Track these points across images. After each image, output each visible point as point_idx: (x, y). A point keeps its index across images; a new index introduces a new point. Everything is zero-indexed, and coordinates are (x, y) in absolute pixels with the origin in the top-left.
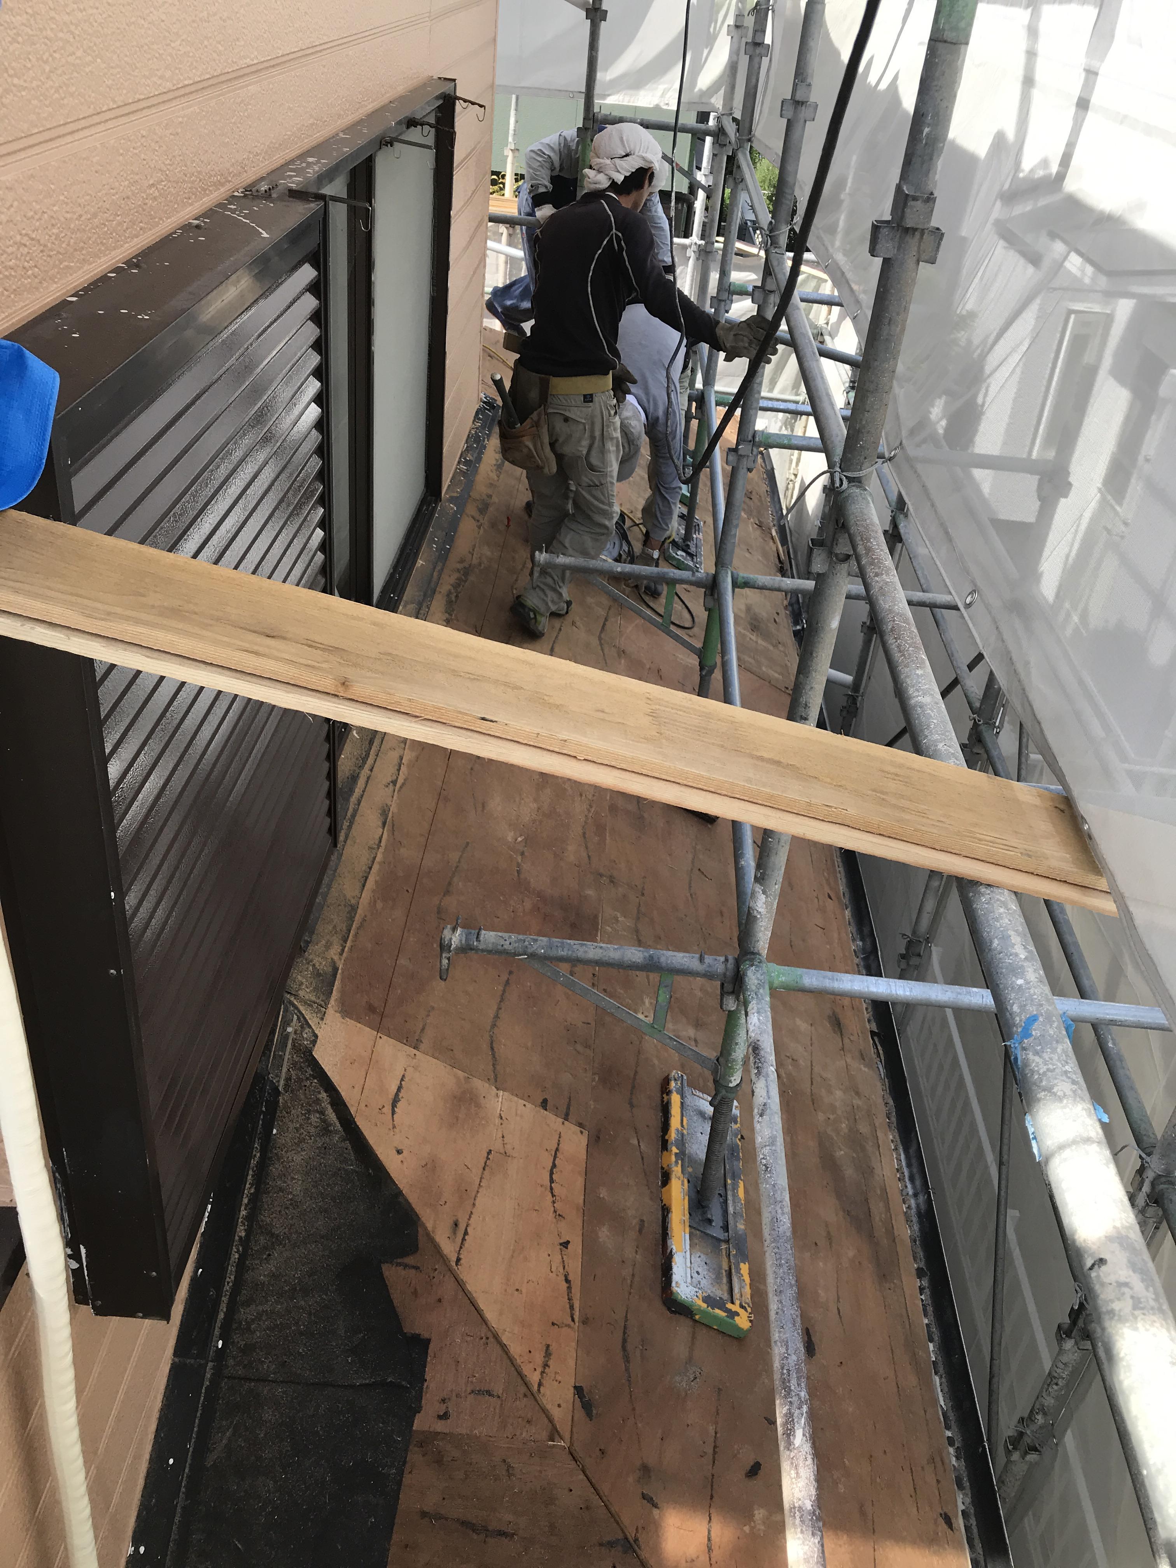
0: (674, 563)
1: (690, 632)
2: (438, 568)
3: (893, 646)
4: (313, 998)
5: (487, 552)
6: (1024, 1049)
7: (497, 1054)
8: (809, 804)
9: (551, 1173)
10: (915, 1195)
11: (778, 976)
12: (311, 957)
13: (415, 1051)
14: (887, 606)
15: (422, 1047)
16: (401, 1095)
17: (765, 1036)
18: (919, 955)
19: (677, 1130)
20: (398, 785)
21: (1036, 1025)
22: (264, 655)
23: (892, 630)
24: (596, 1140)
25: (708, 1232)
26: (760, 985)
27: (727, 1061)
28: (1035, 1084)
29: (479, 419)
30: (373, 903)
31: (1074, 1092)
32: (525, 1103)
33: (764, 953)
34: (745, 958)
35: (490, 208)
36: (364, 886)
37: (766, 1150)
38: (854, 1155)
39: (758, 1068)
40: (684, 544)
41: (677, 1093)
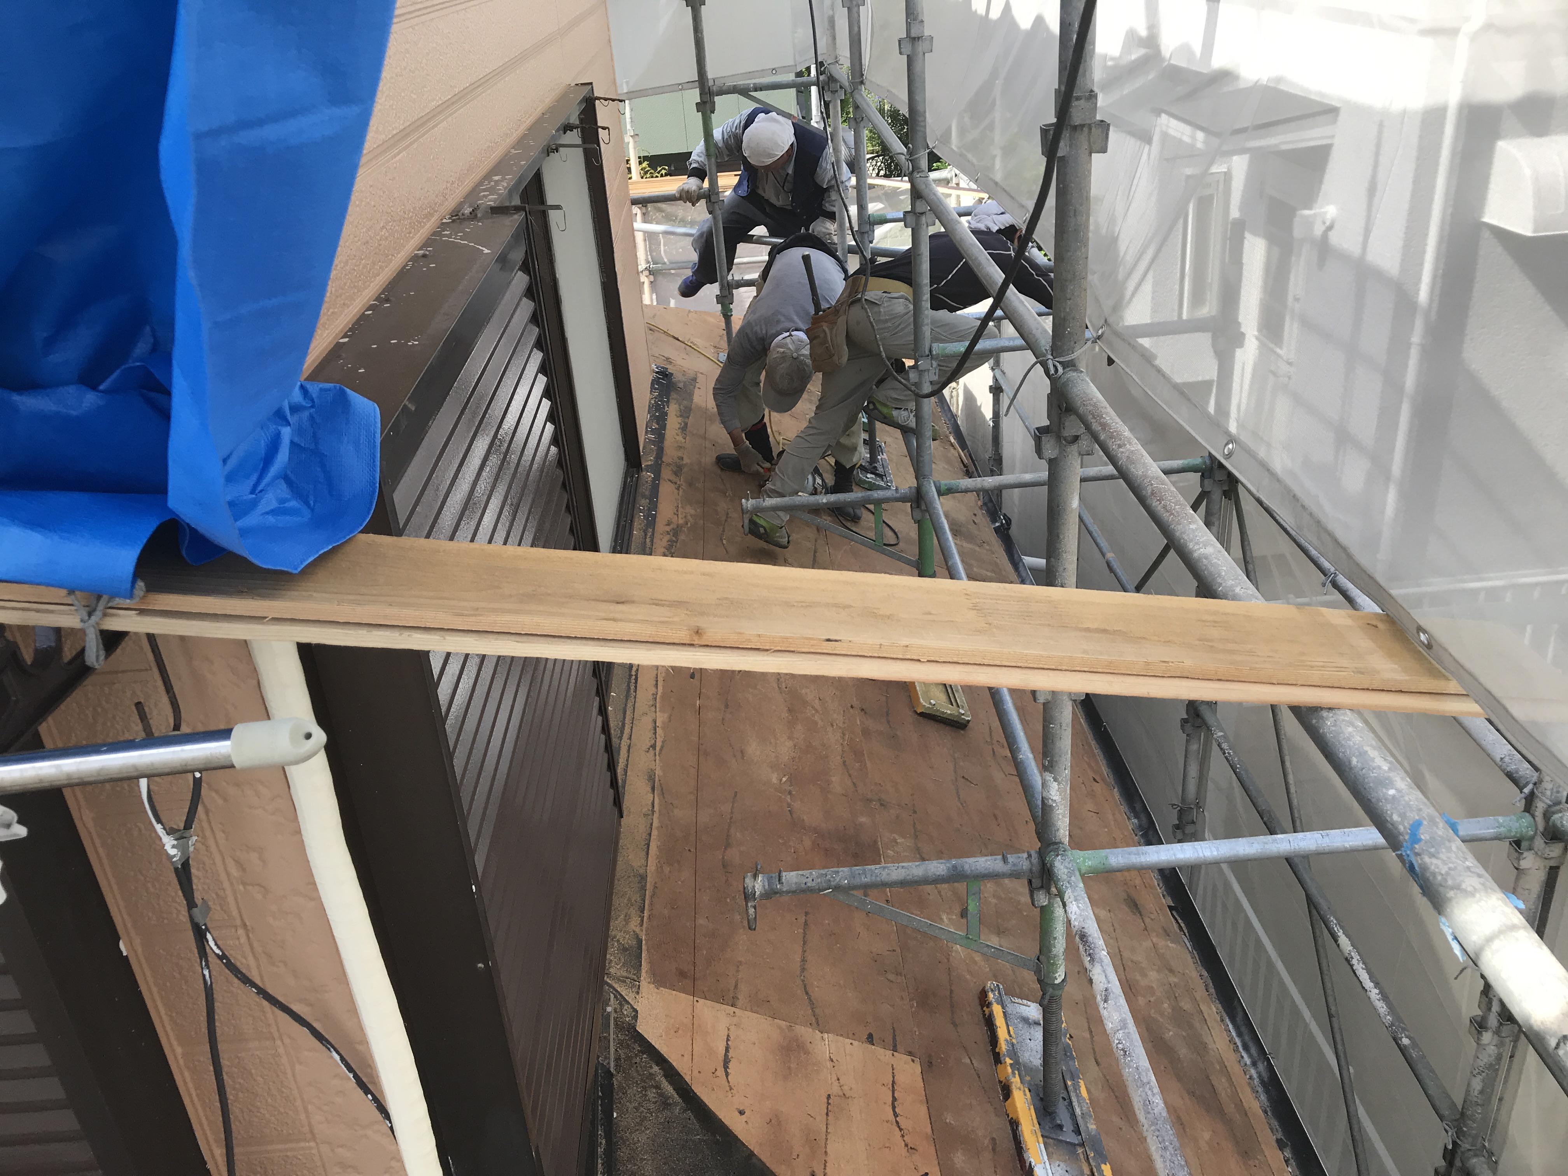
0: (866, 486)
1: (896, 548)
2: (649, 534)
3: (1159, 508)
4: (625, 974)
5: (690, 510)
6: (1417, 854)
7: (812, 998)
8: (1147, 663)
9: (894, 1108)
10: (1254, 1064)
11: (1084, 861)
12: (613, 933)
13: (733, 1009)
14: (1140, 473)
15: (740, 1003)
16: (730, 1055)
17: (1089, 922)
18: (1193, 822)
19: (1006, 1040)
20: (658, 749)
21: (1422, 830)
22: (621, 620)
23: (1152, 494)
24: (929, 1066)
25: (1061, 1138)
26: (1070, 874)
27: (1049, 958)
28: (1441, 885)
29: (656, 389)
30: (659, 869)
31: (1483, 884)
32: (851, 1041)
33: (1066, 840)
34: (1049, 849)
35: (631, 192)
36: (647, 854)
37: (1120, 1035)
38: (1184, 1034)
39: (1090, 955)
40: (872, 467)
41: (998, 1004)
